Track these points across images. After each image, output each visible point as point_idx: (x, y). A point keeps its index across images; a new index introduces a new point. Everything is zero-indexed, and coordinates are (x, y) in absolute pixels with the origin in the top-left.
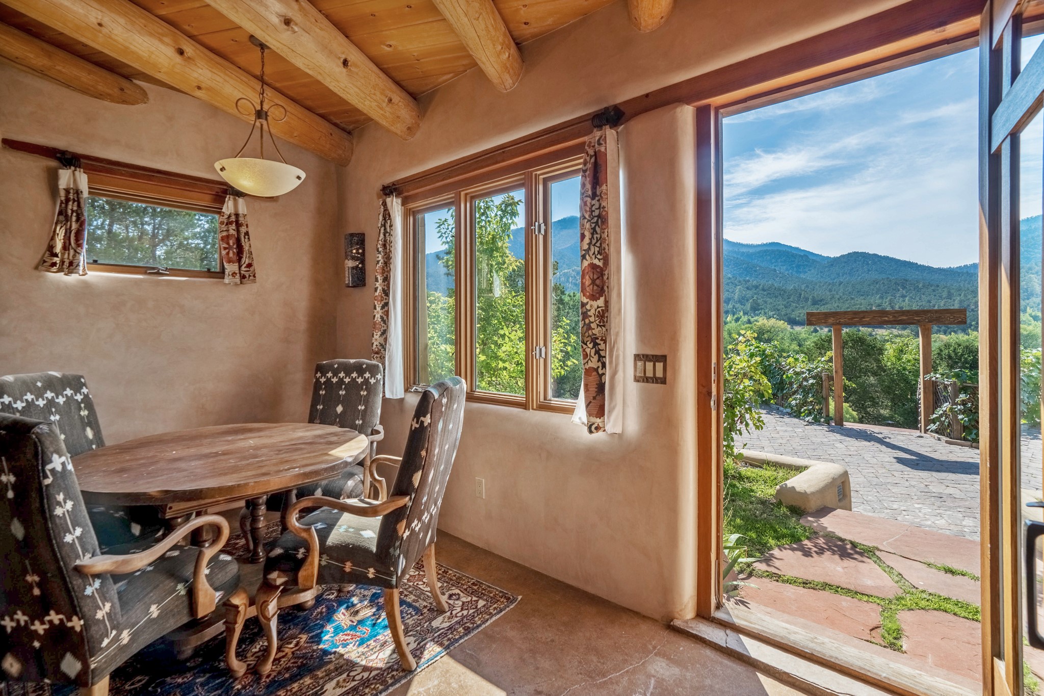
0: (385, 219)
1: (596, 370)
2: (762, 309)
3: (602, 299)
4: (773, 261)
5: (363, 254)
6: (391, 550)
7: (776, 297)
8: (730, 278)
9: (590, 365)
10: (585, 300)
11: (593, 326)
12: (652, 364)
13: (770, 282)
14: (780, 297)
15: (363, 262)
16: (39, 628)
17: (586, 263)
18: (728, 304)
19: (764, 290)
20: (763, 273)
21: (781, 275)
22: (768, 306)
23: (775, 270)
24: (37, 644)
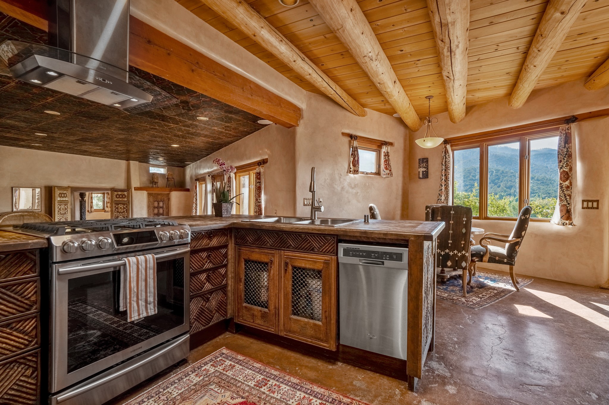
0: (445, 153)
1: (566, 205)
2: (536, 193)
3: (569, 181)
4: (546, 160)
5: (428, 166)
6: (513, 254)
7: (548, 185)
8: (512, 173)
9: (564, 203)
10: (562, 182)
11: (564, 191)
12: (591, 203)
13: (543, 175)
14: (550, 185)
15: (428, 169)
16: (459, 254)
17: (562, 170)
18: (511, 190)
19: (538, 180)
20: (537, 169)
21: (551, 170)
22: (541, 191)
23: (547, 167)
24: (457, 259)
